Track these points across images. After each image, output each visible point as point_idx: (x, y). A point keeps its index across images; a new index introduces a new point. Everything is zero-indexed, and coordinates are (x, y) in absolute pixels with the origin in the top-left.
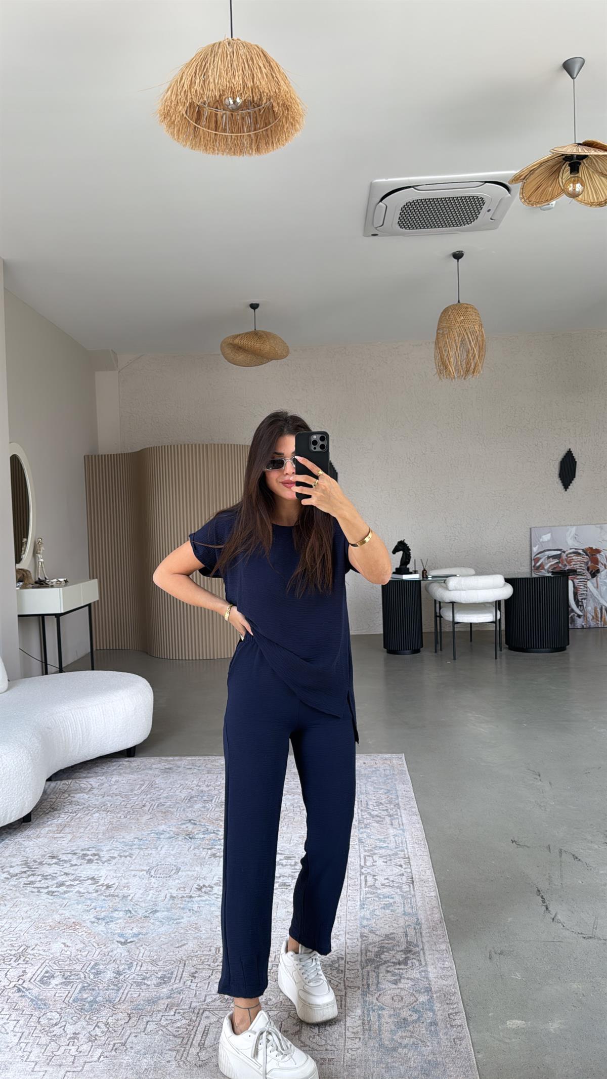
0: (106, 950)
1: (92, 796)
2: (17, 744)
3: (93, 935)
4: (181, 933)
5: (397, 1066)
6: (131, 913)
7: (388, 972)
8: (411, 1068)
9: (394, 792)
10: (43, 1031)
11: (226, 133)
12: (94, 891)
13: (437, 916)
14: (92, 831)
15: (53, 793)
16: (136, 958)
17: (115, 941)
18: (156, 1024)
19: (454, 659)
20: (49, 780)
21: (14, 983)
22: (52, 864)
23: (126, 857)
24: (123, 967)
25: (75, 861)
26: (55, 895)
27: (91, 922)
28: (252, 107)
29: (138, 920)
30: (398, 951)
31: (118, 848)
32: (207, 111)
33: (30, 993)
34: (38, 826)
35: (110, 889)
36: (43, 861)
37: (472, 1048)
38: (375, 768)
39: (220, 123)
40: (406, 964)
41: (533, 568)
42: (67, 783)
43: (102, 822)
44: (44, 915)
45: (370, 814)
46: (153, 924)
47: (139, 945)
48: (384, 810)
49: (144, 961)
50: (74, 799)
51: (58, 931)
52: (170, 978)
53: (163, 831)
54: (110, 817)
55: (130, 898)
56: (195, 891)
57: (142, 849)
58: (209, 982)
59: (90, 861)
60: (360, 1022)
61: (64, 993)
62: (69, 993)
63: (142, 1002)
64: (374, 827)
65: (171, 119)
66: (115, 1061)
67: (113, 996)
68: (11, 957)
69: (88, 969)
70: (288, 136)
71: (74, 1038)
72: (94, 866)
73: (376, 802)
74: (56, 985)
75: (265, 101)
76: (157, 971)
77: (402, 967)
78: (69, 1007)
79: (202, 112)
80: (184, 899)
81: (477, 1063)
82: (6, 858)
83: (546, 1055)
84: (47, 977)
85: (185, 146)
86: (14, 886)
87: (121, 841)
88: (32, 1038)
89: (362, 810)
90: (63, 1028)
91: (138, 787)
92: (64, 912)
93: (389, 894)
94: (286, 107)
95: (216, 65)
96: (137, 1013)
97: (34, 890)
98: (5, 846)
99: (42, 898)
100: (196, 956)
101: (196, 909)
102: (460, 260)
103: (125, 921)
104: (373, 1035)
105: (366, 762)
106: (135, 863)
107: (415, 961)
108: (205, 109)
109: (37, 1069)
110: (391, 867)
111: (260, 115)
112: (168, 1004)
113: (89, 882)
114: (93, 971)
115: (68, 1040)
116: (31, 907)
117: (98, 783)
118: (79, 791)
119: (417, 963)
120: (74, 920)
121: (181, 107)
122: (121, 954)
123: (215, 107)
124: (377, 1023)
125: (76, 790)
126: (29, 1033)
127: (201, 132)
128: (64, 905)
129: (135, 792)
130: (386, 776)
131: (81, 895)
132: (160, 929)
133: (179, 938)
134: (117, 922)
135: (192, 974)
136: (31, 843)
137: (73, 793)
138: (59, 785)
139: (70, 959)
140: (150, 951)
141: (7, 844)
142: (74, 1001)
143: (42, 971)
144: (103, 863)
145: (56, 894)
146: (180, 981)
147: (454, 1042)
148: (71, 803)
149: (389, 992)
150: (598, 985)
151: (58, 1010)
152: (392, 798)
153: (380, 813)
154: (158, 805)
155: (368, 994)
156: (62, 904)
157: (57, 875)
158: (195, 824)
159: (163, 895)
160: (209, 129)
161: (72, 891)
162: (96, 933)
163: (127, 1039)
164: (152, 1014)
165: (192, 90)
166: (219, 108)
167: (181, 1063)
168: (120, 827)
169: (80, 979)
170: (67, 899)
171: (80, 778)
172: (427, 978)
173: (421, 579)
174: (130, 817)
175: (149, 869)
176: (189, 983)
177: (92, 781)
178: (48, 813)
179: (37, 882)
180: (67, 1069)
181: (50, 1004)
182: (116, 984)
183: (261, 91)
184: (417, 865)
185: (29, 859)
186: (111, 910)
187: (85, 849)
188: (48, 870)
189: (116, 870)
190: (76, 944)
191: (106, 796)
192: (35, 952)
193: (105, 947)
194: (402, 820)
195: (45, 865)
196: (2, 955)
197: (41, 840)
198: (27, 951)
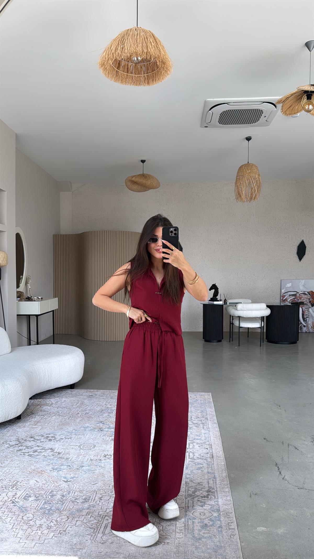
0: (57, 485)
1: (52, 408)
2: (15, 380)
3: (50, 477)
4: (95, 478)
5: (201, 547)
6: (70, 467)
7: (198, 501)
8: (208, 549)
9: (205, 412)
10: (24, 523)
11: (132, 74)
12: (52, 455)
13: (224, 475)
14: (52, 425)
15: (32, 405)
16: (72, 489)
17: (61, 481)
18: (81, 522)
19: (239, 346)
20: (30, 399)
21: (11, 499)
22: (31, 441)
23: (68, 439)
24: (66, 493)
25: (43, 440)
26: (32, 457)
27: (49, 470)
28: (146, 62)
29: (74, 471)
30: (204, 491)
31: (64, 434)
32: (123, 63)
33: (18, 504)
34: (25, 421)
35: (60, 454)
36: (27, 439)
37: (239, 540)
38: (196, 399)
39: (130, 69)
40: (208, 497)
41: (281, 301)
42: (40, 401)
43: (57, 421)
44: (26, 466)
46: (81, 472)
47: (73, 483)
49: (76, 491)
50: (43, 409)
51: (34, 474)
52: (89, 499)
53: (87, 426)
54: (60, 418)
55: (70, 459)
56: (103, 457)
57: (76, 435)
58: (108, 502)
59: (50, 440)
60: (183, 525)
61: (35, 505)
62: (38, 505)
63: (74, 511)
64: (194, 429)
65: (105, 66)
66: (60, 539)
67: (60, 507)
68: (9, 486)
69: (48, 493)
70: (164, 77)
71: (40, 527)
72: (52, 443)
73: (196, 417)
74: (32, 501)
75: (152, 59)
76: (83, 496)
77: (206, 499)
78: (38, 512)
79: (121, 64)
80: (97, 461)
81: (241, 547)
82: (8, 437)
83: (276, 545)
84: (27, 496)
85: (111, 80)
86: (12, 451)
87: (66, 430)
88: (19, 526)
90: (34, 522)
91: (76, 404)
92: (36, 465)
93: (201, 463)
94: (163, 63)
95: (129, 41)
96: (72, 516)
97: (21, 453)
99: (25, 458)
100: (102, 489)
101: (103, 465)
102: (249, 141)
103: (67, 471)
104: (190, 531)
106: (73, 442)
107: (212, 496)
109: (21, 541)
110: (202, 449)
111: (150, 66)
112: (87, 512)
113: (49, 451)
114: (51, 494)
115: (37, 528)
116: (20, 462)
117: (55, 402)
118: (46, 405)
119: (213, 497)
120: (41, 469)
121: (110, 62)
122: (65, 487)
123: (127, 61)
124: (192, 526)
125: (44, 404)
126: (18, 524)
127: (120, 73)
129: (74, 407)
130: (202, 404)
131: (46, 457)
132: (84, 475)
133: (94, 480)
134: (63, 471)
135: (100, 498)
136: (20, 430)
137: (43, 406)
138: (36, 402)
139: (39, 488)
140: (79, 486)
141: (9, 430)
142: (40, 509)
143: (24, 494)
144: (57, 441)
145: (33, 456)
146: (94, 501)
147: (230, 536)
148: (41, 411)
149: (198, 510)
150: (304, 512)
151: (33, 513)
152: (204, 415)
153: (198, 422)
154: (85, 413)
155: (188, 511)
156: (36, 461)
157: (33, 446)
158: (104, 424)
159: (86, 458)
160: (124, 72)
161: (41, 455)
162: (52, 476)
163: (67, 528)
164: (79, 517)
165: (116, 53)
166: (129, 62)
167: (93, 541)
168: (66, 424)
169: (44, 498)
170: (38, 458)
171: (46, 398)
172: (218, 505)
173: (224, 304)
174: (71, 419)
175: (80, 445)
176: (98, 502)
177: (52, 400)
178: (29, 415)
179: (23, 450)
180: (36, 542)
181: (28, 510)
182: (62, 501)
183: (151, 54)
184: (215, 449)
185: (20, 438)
186: (60, 465)
187: (48, 434)
188: (29, 444)
189: (63, 445)
190: (42, 481)
191: (59, 408)
192: (21, 484)
193: (57, 483)
194: (209, 426)
195: (27, 441)
196: (5, 485)
197: (26, 429)
198: (17, 484)
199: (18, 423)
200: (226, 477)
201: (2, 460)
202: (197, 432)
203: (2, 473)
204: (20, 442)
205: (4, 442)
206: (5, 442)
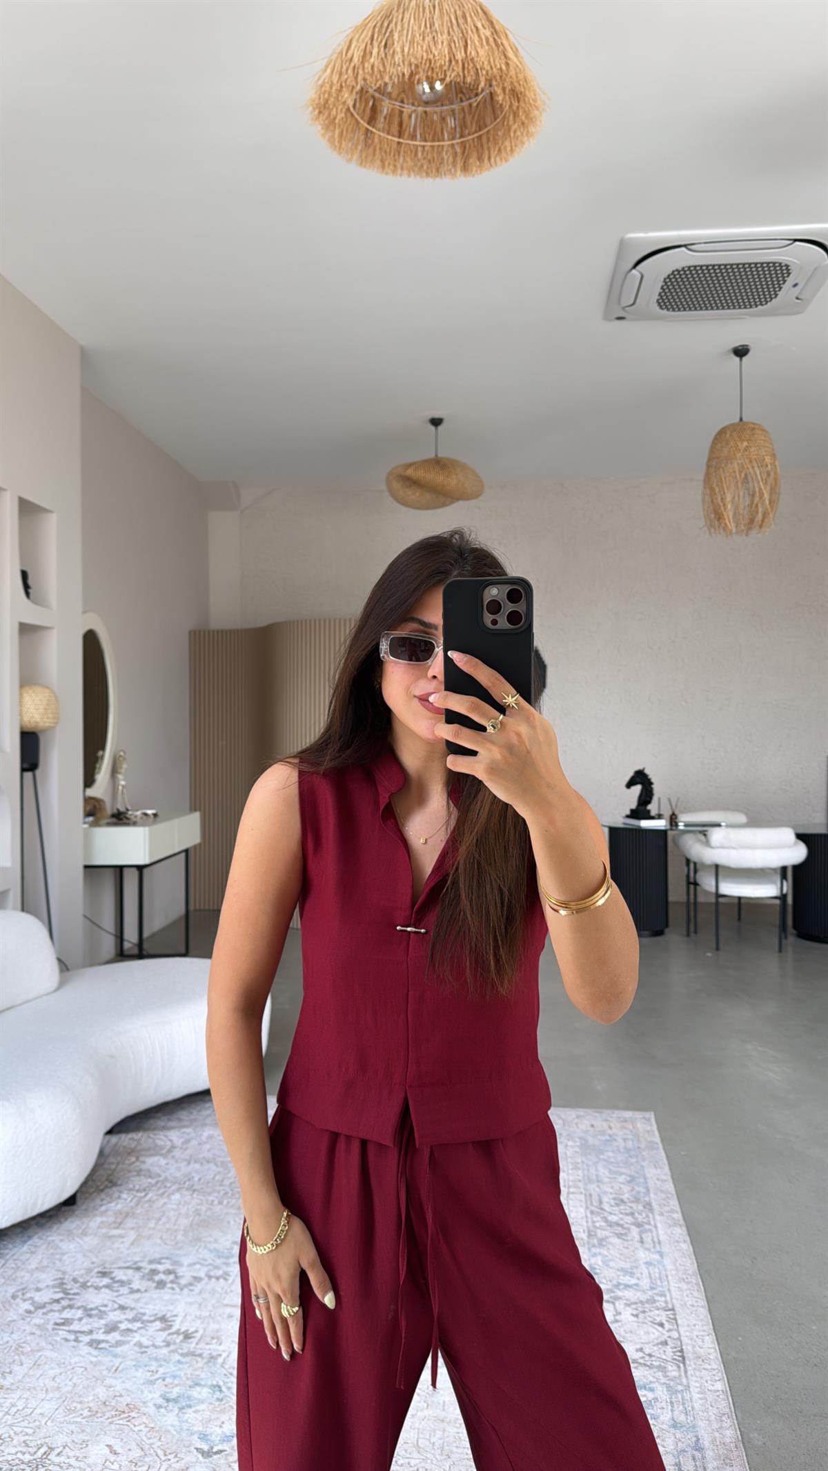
1: (172, 1162)
2: (59, 1090)
3: (157, 1431)
6: (221, 1391)
9: (642, 1180)
11: (416, 140)
12: (164, 1344)
13: (730, 1433)
14: (168, 1226)
15: (113, 1154)
17: (192, 1448)
19: (718, 949)
20: (110, 1132)
22: (101, 1288)
23: (218, 1278)
25: (137, 1283)
26: (101, 1349)
27: (155, 1405)
28: (459, 100)
31: (206, 1260)
32: (386, 106)
34: (87, 1213)
35: (190, 1341)
36: (88, 1281)
38: (610, 1136)
39: (406, 127)
42: (136, 1138)
43: (183, 1210)
44: (81, 1387)
45: (606, 1220)
48: (627, 1214)
50: (144, 1167)
54: (196, 1200)
55: (220, 1360)
59: (161, 1285)
64: (613, 1245)
65: (329, 114)
70: (516, 145)
72: (166, 1294)
73: (614, 1199)
75: (482, 84)
79: (379, 108)
82: (31, 1272)
85: (349, 161)
86: (39, 1326)
89: (592, 1212)
92: (113, 1382)
93: (644, 1380)
94: (516, 95)
95: (406, 25)
97: (68, 1336)
98: (33, 1249)
99: (81, 1352)
102: (745, 359)
103: (211, 1407)
105: (594, 1123)
106: (232, 1291)
108: (383, 104)
110: (645, 1325)
111: (470, 113)
113: (157, 1326)
116: (63, 1370)
117: (183, 1140)
118: (153, 1153)
120: (129, 1400)
121: (346, 96)
123: (399, 100)
125: (148, 1149)
127: (376, 136)
128: (114, 1368)
130: (627, 1150)
131: (144, 1350)
134: (198, 1408)
136: (72, 1246)
137: (143, 1155)
138: (125, 1141)
141: (36, 1246)
144: (182, 1289)
145: (102, 1345)
148: (139, 1173)
152: (638, 1192)
153: (622, 1219)
156: (113, 1366)
157: (107, 1309)
160: (388, 134)
161: (128, 1342)
162: (163, 1429)
165: (366, 65)
166: (406, 101)
170: (120, 1356)
171: (155, 1130)
173: (668, 827)
174: (228, 1202)
177: (174, 1135)
178: (102, 1190)
179: (76, 1322)
183: (479, 67)
184: (688, 1326)
185: (67, 1277)
186: (189, 1382)
187: (155, 1260)
188: (94, 1299)
189: (200, 1305)
190: (130, 1450)
191: (193, 1162)
192: (62, 1459)
193: (177, 1459)
194: (658, 1235)
195: (91, 1290)
196: (8, 1461)
197: (90, 1241)
198: (49, 1457)
199: (66, 1219)
200: (738, 1444)
201: (5, 1359)
202: (622, 1257)
203: (3, 1413)
204: (65, 1292)
205: (18, 1291)
206: (20, 1293)
